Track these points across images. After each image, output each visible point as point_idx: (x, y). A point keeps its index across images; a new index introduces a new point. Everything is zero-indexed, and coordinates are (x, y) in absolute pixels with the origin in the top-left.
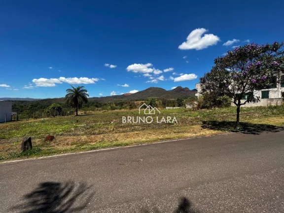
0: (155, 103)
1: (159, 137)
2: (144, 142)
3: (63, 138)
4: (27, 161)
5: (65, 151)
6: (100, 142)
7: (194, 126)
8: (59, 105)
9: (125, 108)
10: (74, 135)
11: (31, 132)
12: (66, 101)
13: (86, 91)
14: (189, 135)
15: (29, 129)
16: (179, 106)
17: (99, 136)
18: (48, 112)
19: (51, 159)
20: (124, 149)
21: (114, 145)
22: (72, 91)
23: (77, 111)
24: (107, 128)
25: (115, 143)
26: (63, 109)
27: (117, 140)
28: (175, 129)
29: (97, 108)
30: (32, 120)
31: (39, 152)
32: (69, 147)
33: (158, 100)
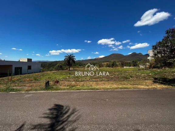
0: (116, 64)
1: (119, 87)
2: (108, 89)
3: (63, 82)
4: (47, 92)
5: (64, 89)
6: (82, 86)
7: (147, 81)
8: (61, 65)
10: (68, 81)
11: (49, 78)
12: (64, 63)
13: (74, 57)
14: (142, 87)
15: (47, 77)
16: (133, 66)
17: (81, 82)
18: (56, 68)
19: (58, 92)
20: (96, 91)
21: (90, 89)
22: (67, 57)
23: (69, 68)
24: (86, 78)
25: (90, 87)
26: (63, 67)
27: (91, 86)
28: (131, 82)
29: (80, 67)
30: (49, 72)
31: (52, 88)
32: (66, 87)
33: (118, 62)
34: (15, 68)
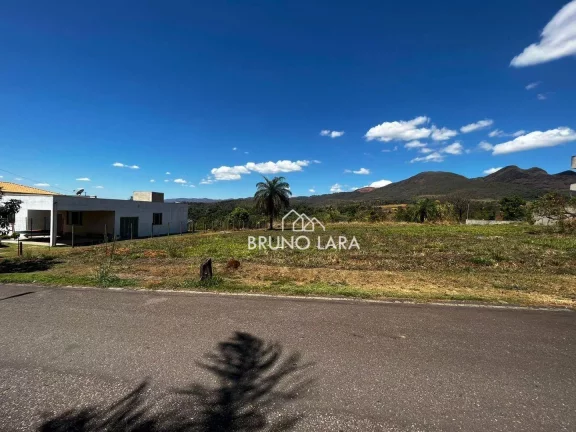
1: (448, 293)
3: (251, 266)
4: (207, 296)
5: (256, 289)
6: (312, 282)
7: (567, 278)
8: (244, 210)
9: (361, 219)
10: (269, 263)
11: (209, 251)
12: (255, 205)
13: (287, 185)
14: (547, 299)
15: (207, 247)
16: (507, 219)
17: (310, 270)
18: (230, 221)
19: (237, 298)
20: (362, 304)
21: (340, 293)
22: (265, 186)
23: (271, 223)
24: (325, 258)
25: (341, 288)
26: (251, 217)
27: (344, 283)
28: (496, 278)
30: (210, 233)
31: (218, 284)
32: (260, 283)
33: (442, 203)
34: (122, 219)
